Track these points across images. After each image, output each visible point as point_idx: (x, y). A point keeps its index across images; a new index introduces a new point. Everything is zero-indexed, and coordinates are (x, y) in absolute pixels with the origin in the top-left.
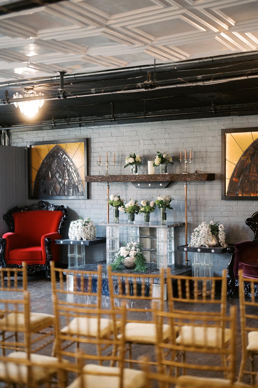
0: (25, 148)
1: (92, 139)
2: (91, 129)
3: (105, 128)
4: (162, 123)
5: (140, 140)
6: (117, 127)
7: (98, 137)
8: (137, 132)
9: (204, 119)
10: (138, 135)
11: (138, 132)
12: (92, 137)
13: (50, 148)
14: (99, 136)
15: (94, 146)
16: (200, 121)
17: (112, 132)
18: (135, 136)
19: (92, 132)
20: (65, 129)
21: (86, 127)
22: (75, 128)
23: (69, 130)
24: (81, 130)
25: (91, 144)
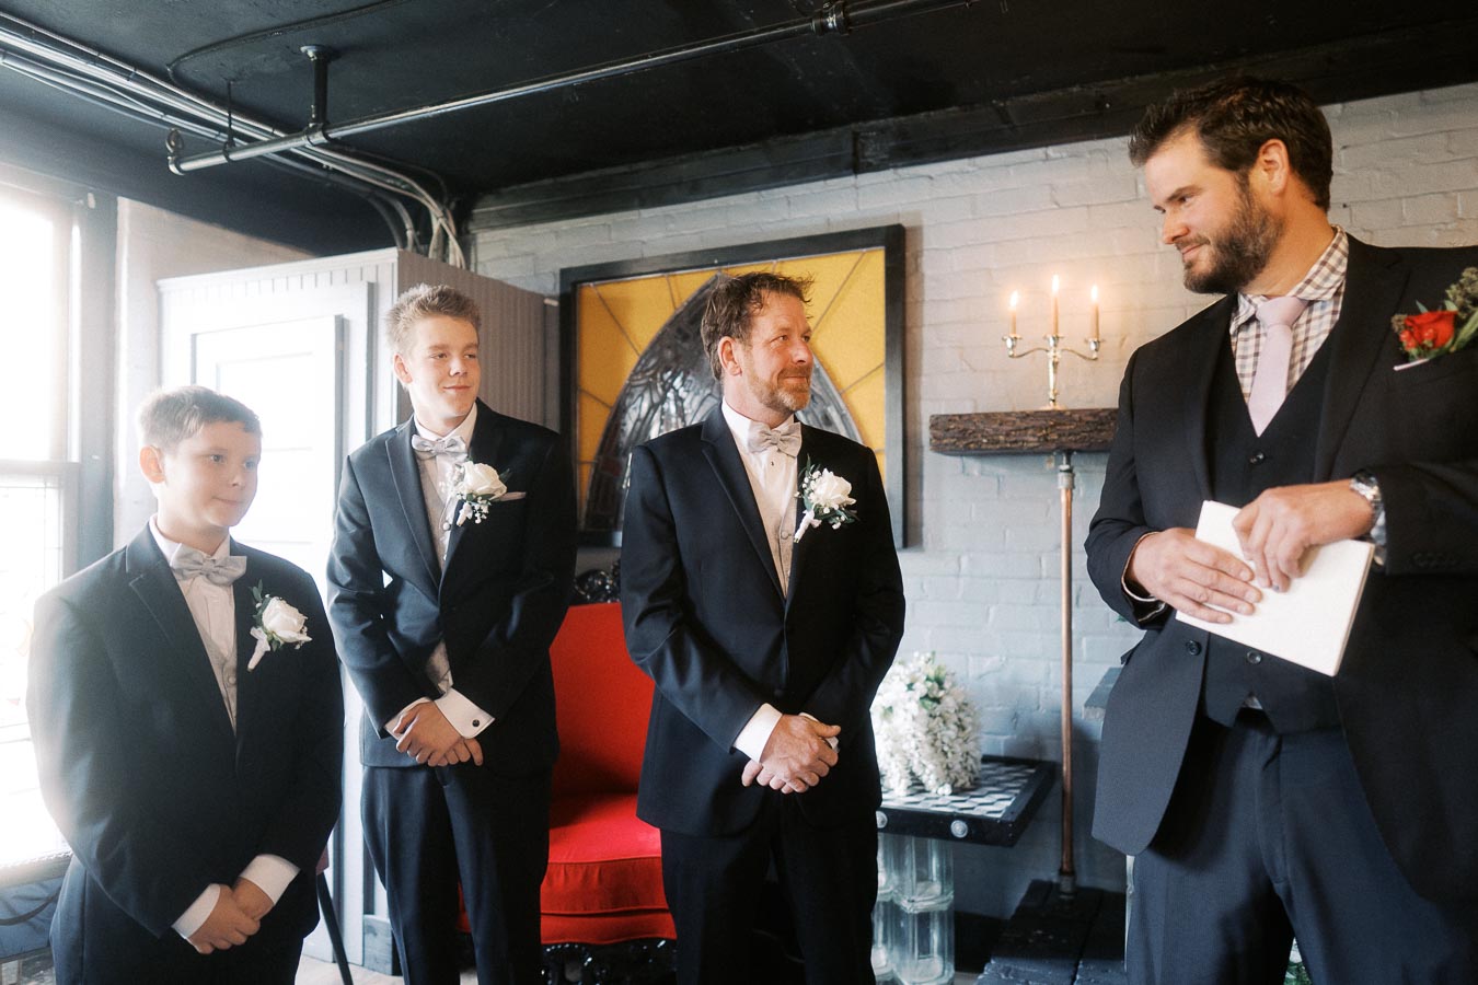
0: (547, 301)
1: (926, 232)
2: (926, 182)
3: (1011, 170)
7: (970, 217)
12: (926, 222)
13: (679, 295)
14: (973, 213)
15: (935, 269)
17: (1057, 182)
19: (928, 197)
20: (763, 193)
21: (888, 174)
22: (821, 183)
23: (787, 197)
24: (857, 188)
25: (921, 256)
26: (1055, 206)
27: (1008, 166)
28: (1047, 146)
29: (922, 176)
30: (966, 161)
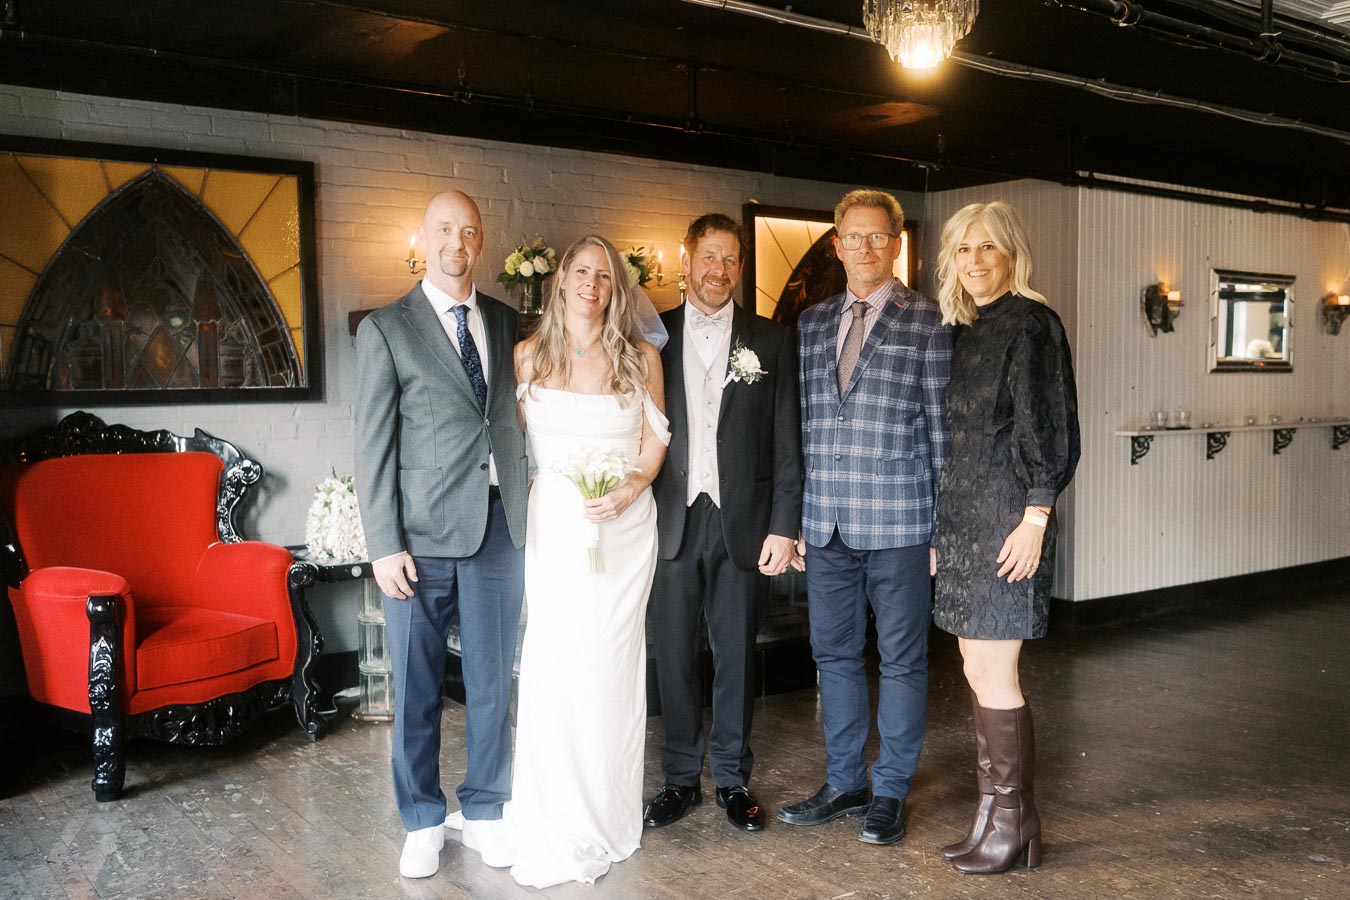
1: (324, 169)
2: (322, 132)
3: (380, 139)
4: (584, 157)
5: (512, 202)
6: (428, 140)
7: (354, 165)
8: (502, 173)
9: (696, 167)
10: (504, 183)
11: (505, 174)
12: (322, 162)
13: (113, 177)
14: (355, 163)
15: (330, 198)
16: (685, 170)
17: (409, 155)
18: (497, 184)
19: (323, 144)
20: (187, 107)
21: (295, 119)
22: (239, 112)
23: (210, 116)
24: (270, 124)
25: (320, 187)
26: (408, 171)
27: (377, 136)
28: (402, 129)
29: (319, 128)
30: (349, 125)
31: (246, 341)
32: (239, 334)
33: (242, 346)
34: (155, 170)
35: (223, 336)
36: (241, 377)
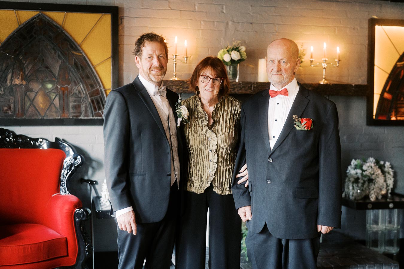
1: (125, 9)
7: (141, 7)
10: (223, 13)
13: (20, 19)
18: (219, 13)
25: (123, 18)
26: (170, 9)
31: (83, 95)
32: (79, 92)
33: (81, 97)
34: (40, 14)
35: (72, 93)
36: (80, 113)
